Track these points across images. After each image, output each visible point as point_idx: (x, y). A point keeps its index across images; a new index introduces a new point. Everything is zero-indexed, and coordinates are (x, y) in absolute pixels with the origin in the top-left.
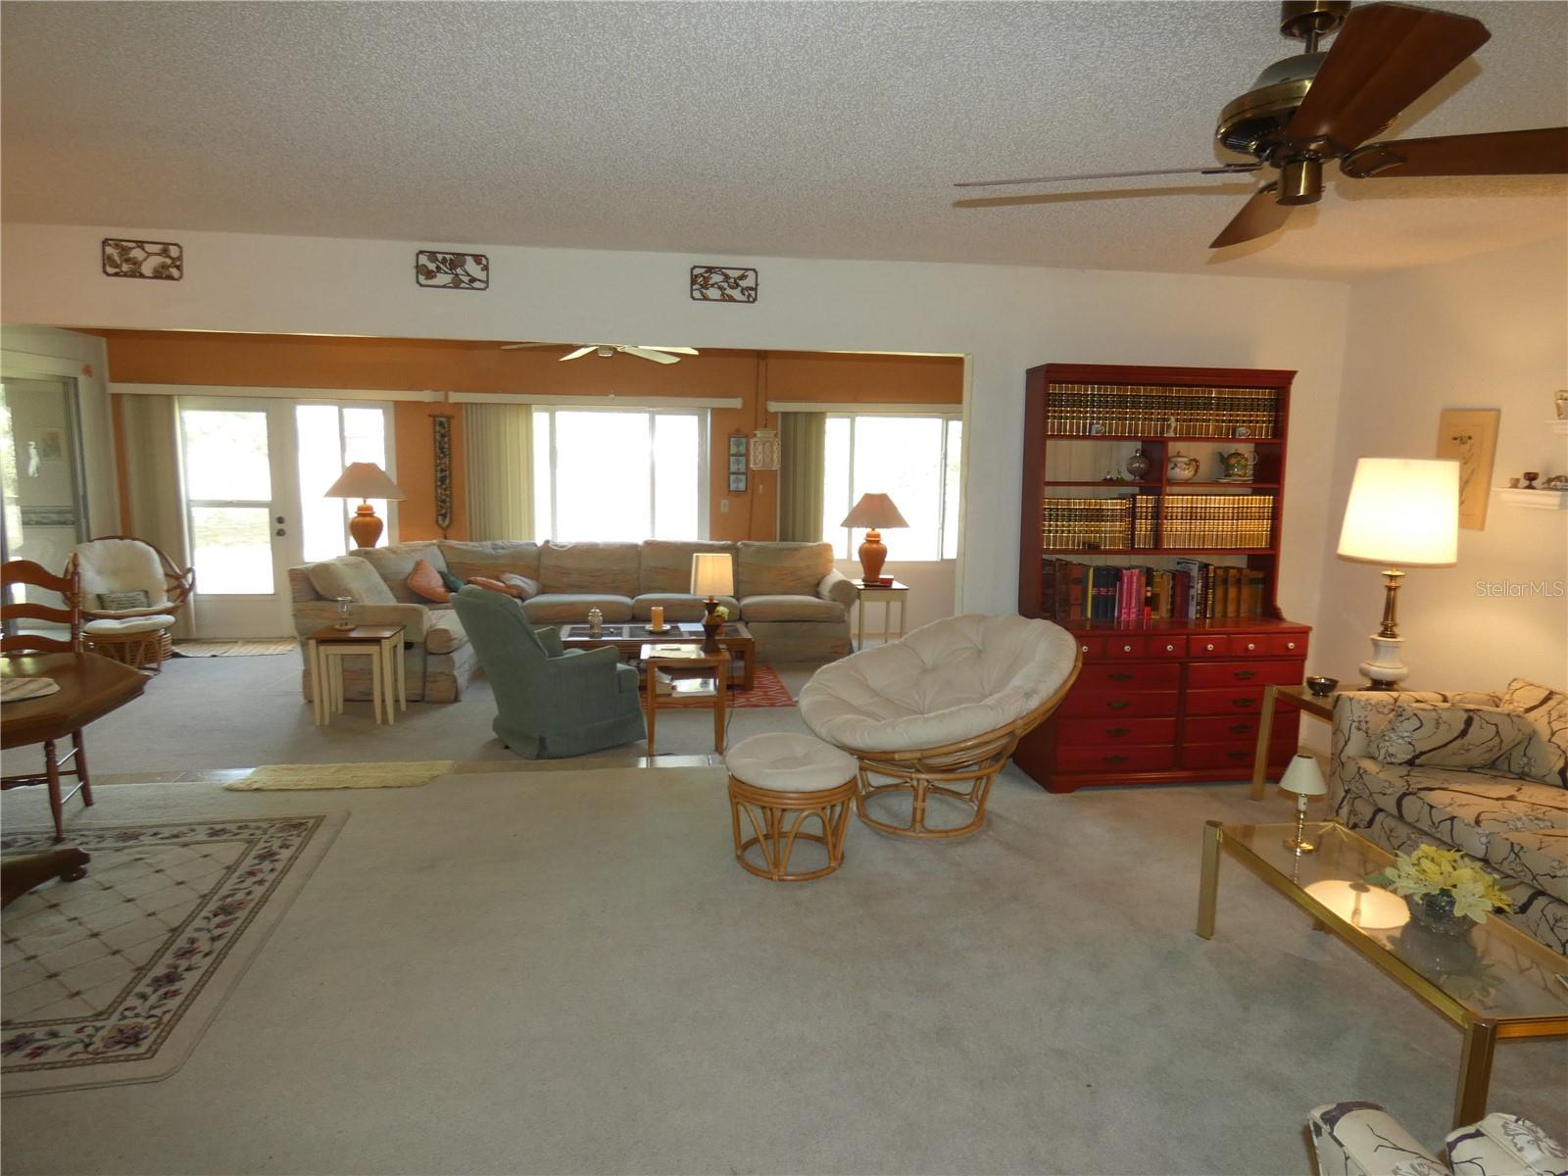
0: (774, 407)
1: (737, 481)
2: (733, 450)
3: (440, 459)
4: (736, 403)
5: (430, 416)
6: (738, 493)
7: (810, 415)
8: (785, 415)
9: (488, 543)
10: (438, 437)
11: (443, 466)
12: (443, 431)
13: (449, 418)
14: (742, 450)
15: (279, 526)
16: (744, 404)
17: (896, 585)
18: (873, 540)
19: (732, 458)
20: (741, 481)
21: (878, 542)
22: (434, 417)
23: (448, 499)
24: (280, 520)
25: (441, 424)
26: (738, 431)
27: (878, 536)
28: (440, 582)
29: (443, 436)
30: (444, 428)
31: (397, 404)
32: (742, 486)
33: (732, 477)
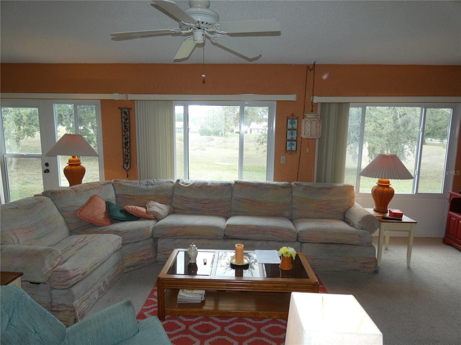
0: (317, 99)
1: (292, 145)
2: (290, 126)
3: (125, 132)
4: (292, 98)
5: (119, 108)
6: (291, 151)
7: (340, 104)
8: (323, 104)
9: (144, 182)
10: (123, 120)
11: (126, 136)
12: (126, 117)
13: (129, 109)
14: (295, 126)
15: (46, 168)
16: (297, 98)
17: (405, 219)
18: (384, 185)
19: (288, 132)
20: (293, 145)
21: (388, 186)
22: (121, 109)
23: (129, 154)
24: (47, 165)
25: (125, 113)
26: (293, 115)
27: (388, 182)
28: (104, 209)
29: (126, 119)
30: (127, 115)
31: (102, 101)
32: (294, 148)
33: (288, 143)
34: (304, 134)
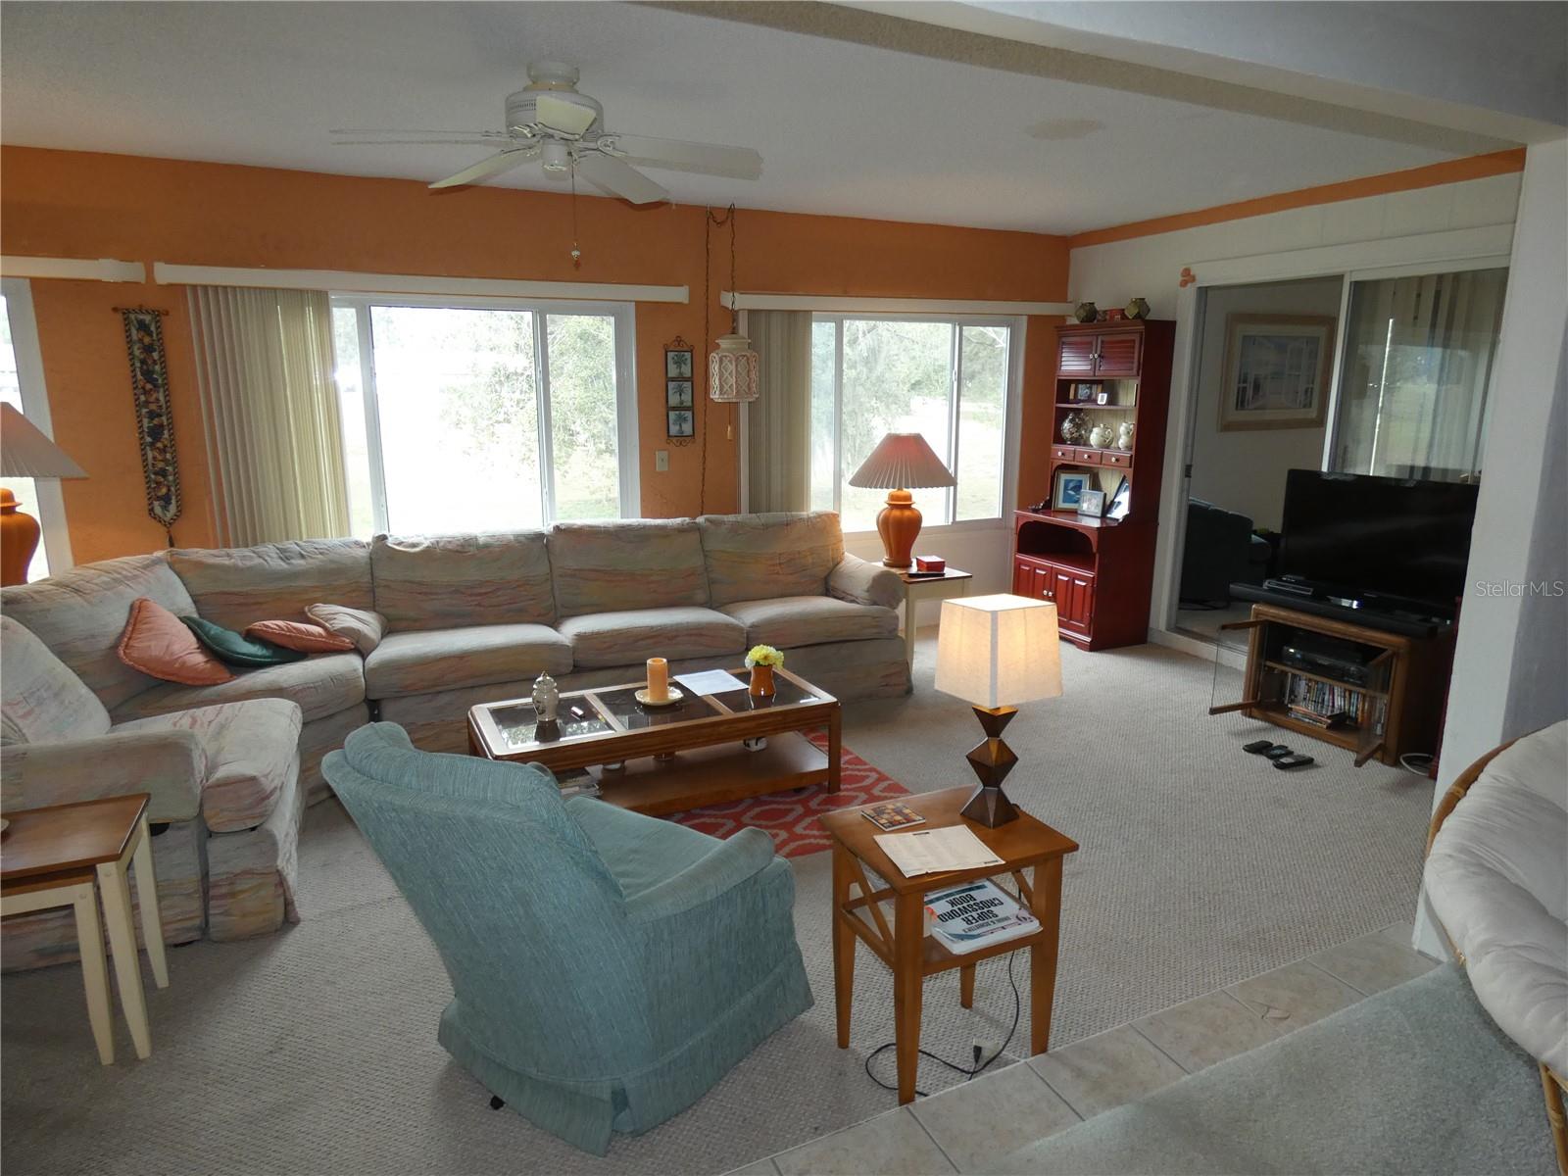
0: (735, 301)
1: (681, 420)
2: (673, 371)
3: (146, 392)
4: (679, 294)
5: (115, 310)
6: (681, 436)
7: (792, 313)
8: (752, 312)
10: (137, 352)
11: (153, 407)
12: (147, 340)
13: (158, 315)
14: (686, 370)
16: (691, 295)
17: (949, 572)
18: (901, 504)
19: (671, 385)
20: (685, 419)
21: (908, 507)
22: (126, 312)
23: (170, 468)
25: (143, 327)
26: (679, 340)
27: (909, 498)
28: (191, 640)
29: (148, 349)
30: (150, 334)
31: (36, 284)
32: (687, 428)
33: (672, 415)
34: (721, 390)
